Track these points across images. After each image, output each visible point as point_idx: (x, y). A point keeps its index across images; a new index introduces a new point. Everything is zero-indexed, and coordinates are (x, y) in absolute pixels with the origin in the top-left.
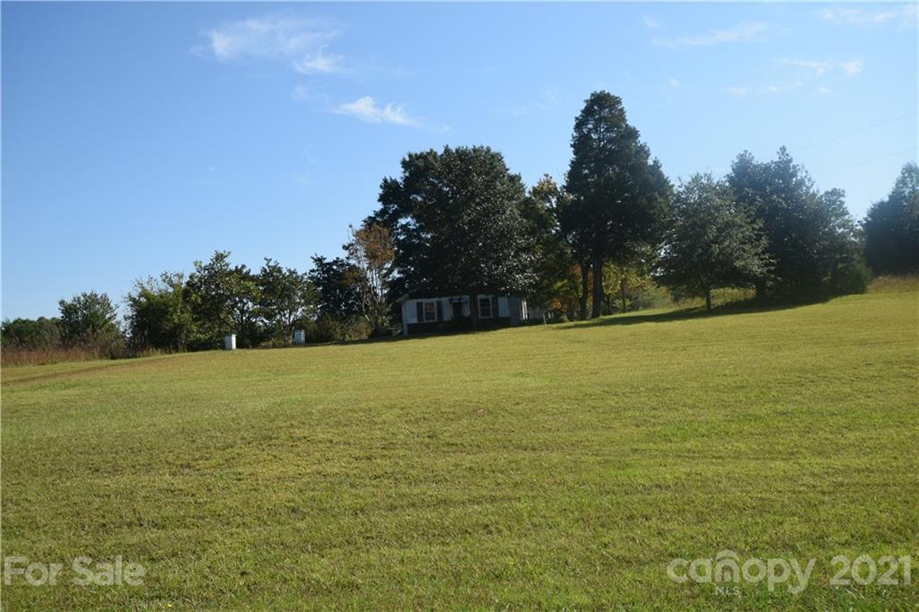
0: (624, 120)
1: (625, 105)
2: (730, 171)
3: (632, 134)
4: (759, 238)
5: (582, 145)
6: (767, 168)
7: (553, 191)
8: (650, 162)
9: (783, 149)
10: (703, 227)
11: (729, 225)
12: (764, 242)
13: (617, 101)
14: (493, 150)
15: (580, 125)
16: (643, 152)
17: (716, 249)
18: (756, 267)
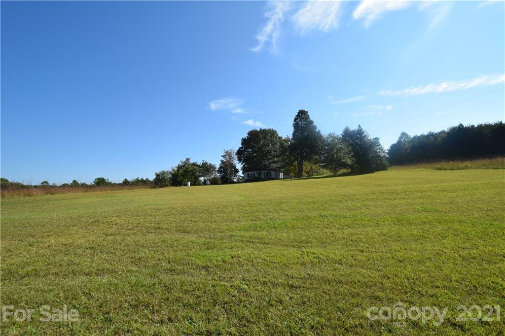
0: (309, 118)
1: (309, 113)
2: (342, 132)
3: (311, 122)
4: (350, 153)
5: (296, 126)
6: (354, 131)
7: (289, 141)
8: (317, 130)
9: (359, 126)
10: (332, 149)
11: (341, 148)
12: (352, 154)
13: (307, 112)
14: (274, 130)
15: (295, 120)
16: (315, 127)
17: (335, 155)
18: (349, 161)
